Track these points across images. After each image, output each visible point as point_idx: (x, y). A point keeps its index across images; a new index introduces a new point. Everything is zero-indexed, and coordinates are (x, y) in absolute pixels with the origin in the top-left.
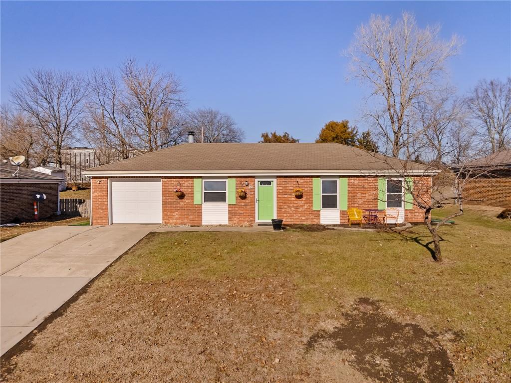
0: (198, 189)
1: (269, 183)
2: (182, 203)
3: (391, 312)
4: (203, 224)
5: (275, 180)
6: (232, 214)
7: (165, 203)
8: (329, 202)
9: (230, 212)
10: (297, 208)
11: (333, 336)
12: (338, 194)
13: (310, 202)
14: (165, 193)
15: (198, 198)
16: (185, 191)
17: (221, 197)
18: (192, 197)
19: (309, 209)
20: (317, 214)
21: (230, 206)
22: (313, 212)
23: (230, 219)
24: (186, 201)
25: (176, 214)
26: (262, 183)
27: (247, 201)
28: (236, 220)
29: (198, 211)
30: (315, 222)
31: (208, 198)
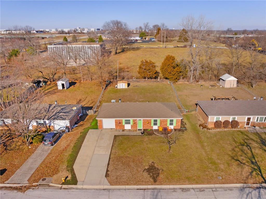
0: (124, 121)
3: (156, 165)
4: (125, 129)
5: (142, 120)
7: (116, 125)
8: (155, 124)
9: (131, 127)
10: (147, 126)
11: (147, 170)
12: (157, 122)
13: (151, 124)
14: (116, 122)
15: (124, 124)
16: (121, 122)
17: (129, 123)
19: (150, 126)
20: (152, 127)
21: (131, 125)
24: (121, 124)
25: (118, 127)
26: (139, 120)
27: (135, 124)
28: (133, 128)
29: (124, 126)
30: (152, 129)
31: (126, 123)
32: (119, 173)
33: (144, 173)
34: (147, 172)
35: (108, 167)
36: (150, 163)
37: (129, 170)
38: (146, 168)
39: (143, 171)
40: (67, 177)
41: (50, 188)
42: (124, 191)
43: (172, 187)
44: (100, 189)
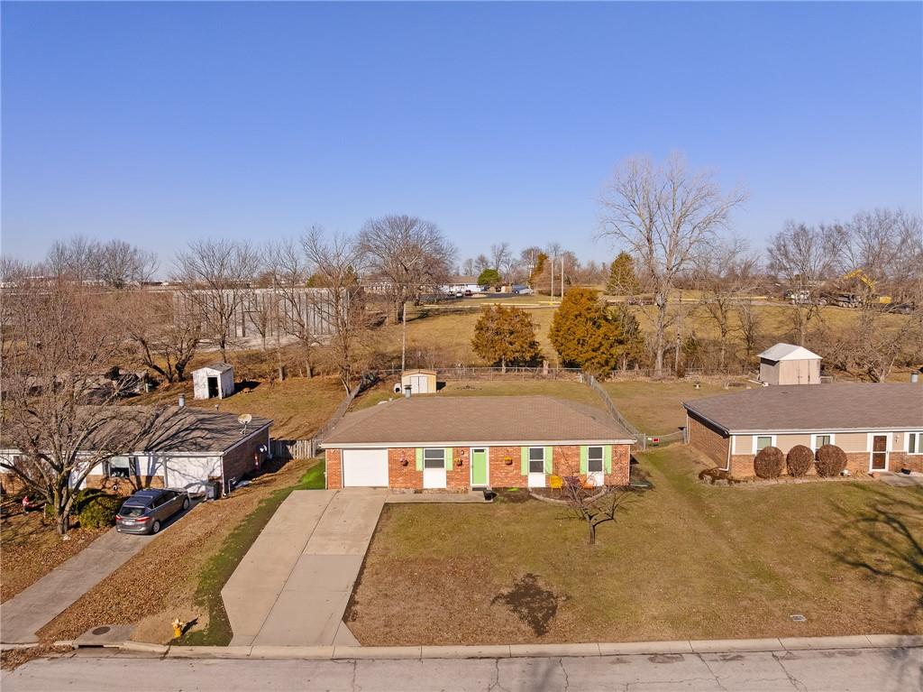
0: (420, 457)
1: (483, 451)
2: (405, 470)
3: (541, 583)
4: (425, 487)
5: (487, 449)
6: (450, 478)
7: (391, 470)
8: (536, 467)
9: (448, 477)
10: (507, 473)
11: (506, 597)
12: (544, 460)
13: (519, 467)
14: (391, 460)
15: (420, 465)
16: (408, 460)
17: (440, 464)
18: (415, 465)
19: (517, 474)
20: (525, 479)
21: (447, 472)
22: (521, 477)
23: (448, 483)
24: (409, 467)
25: (401, 479)
26: (476, 451)
27: (463, 467)
28: (453, 483)
29: (420, 476)
30: (524, 486)
31: (429, 464)
32: (398, 609)
33: (495, 608)
34: (508, 603)
35: (354, 591)
36: (521, 575)
37: (437, 597)
38: (505, 591)
39: (493, 602)
40: (194, 622)
41: (120, 655)
42: (417, 663)
43: (607, 647)
44: (320, 659)
